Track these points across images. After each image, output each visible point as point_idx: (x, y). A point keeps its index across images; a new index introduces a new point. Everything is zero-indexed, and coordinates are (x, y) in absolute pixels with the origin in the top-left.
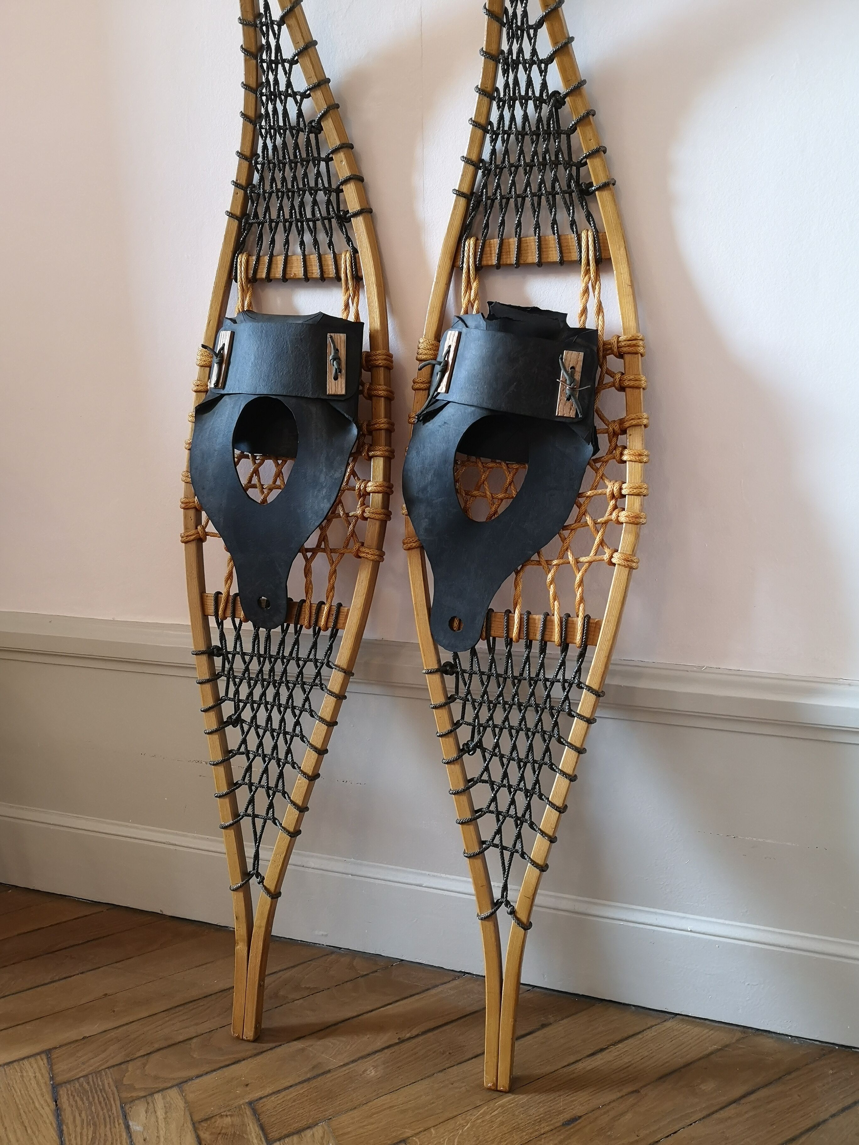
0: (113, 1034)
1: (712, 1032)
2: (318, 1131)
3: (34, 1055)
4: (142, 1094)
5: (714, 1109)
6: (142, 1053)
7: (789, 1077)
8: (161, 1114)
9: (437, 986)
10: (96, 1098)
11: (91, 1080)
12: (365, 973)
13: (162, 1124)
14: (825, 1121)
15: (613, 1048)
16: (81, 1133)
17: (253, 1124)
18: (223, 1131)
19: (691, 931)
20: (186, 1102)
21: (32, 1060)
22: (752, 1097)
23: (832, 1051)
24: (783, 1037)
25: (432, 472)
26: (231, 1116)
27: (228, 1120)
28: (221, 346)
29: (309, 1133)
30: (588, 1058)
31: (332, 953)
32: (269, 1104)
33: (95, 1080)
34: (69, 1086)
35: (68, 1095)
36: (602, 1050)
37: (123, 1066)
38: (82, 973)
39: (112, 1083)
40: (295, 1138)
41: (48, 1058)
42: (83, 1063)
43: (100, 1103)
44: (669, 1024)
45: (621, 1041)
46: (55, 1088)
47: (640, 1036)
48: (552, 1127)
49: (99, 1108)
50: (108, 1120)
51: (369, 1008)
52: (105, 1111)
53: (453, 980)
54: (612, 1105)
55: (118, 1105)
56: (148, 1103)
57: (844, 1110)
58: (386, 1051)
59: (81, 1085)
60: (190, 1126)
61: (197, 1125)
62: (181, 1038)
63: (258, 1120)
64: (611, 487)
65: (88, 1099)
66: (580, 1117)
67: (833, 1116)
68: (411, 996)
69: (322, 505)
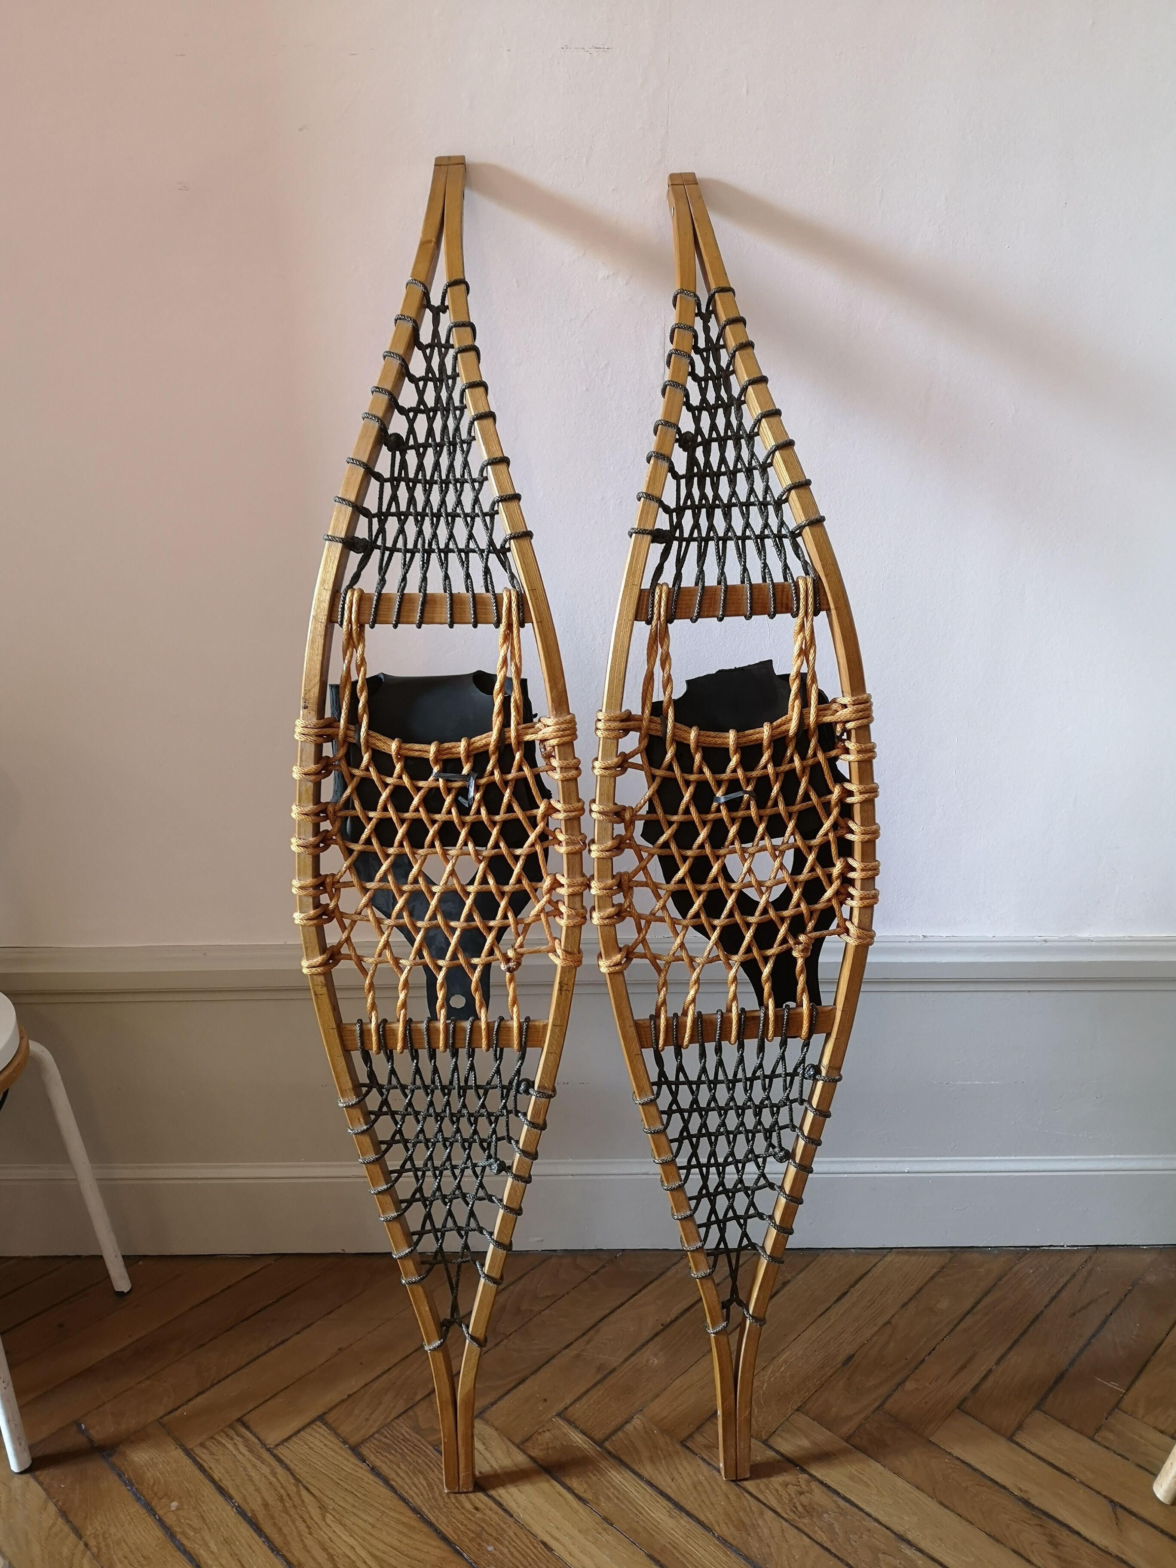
0: (376, 1385)
1: (926, 1258)
3: (307, 1426)
5: (955, 1323)
6: (418, 1398)
7: (1001, 1283)
9: (668, 1268)
10: (406, 1450)
11: (386, 1433)
12: (594, 1270)
13: (487, 1455)
14: (1042, 1312)
16: (413, 1483)
17: (574, 1432)
18: (550, 1446)
19: (908, 1172)
20: (497, 1429)
21: (308, 1430)
23: (1025, 1253)
24: (983, 1249)
26: (549, 1430)
27: (548, 1434)
29: (629, 1427)
30: (836, 1304)
31: (550, 1257)
32: (577, 1411)
33: (390, 1432)
34: (368, 1445)
35: (373, 1453)
36: (845, 1294)
37: (411, 1413)
38: (298, 1333)
39: (411, 1432)
40: (620, 1434)
41: (325, 1424)
42: (367, 1420)
43: (412, 1452)
44: (888, 1258)
45: (856, 1282)
46: (355, 1450)
47: (870, 1275)
48: (835, 1369)
49: (413, 1457)
50: (431, 1465)
51: (619, 1303)
52: (422, 1457)
54: (875, 1338)
55: (430, 1447)
57: (1053, 1299)
58: (656, 1339)
59: (379, 1441)
60: (516, 1449)
61: (521, 1446)
63: (576, 1427)
65: (396, 1451)
66: (853, 1355)
67: (1046, 1307)
68: (651, 1282)
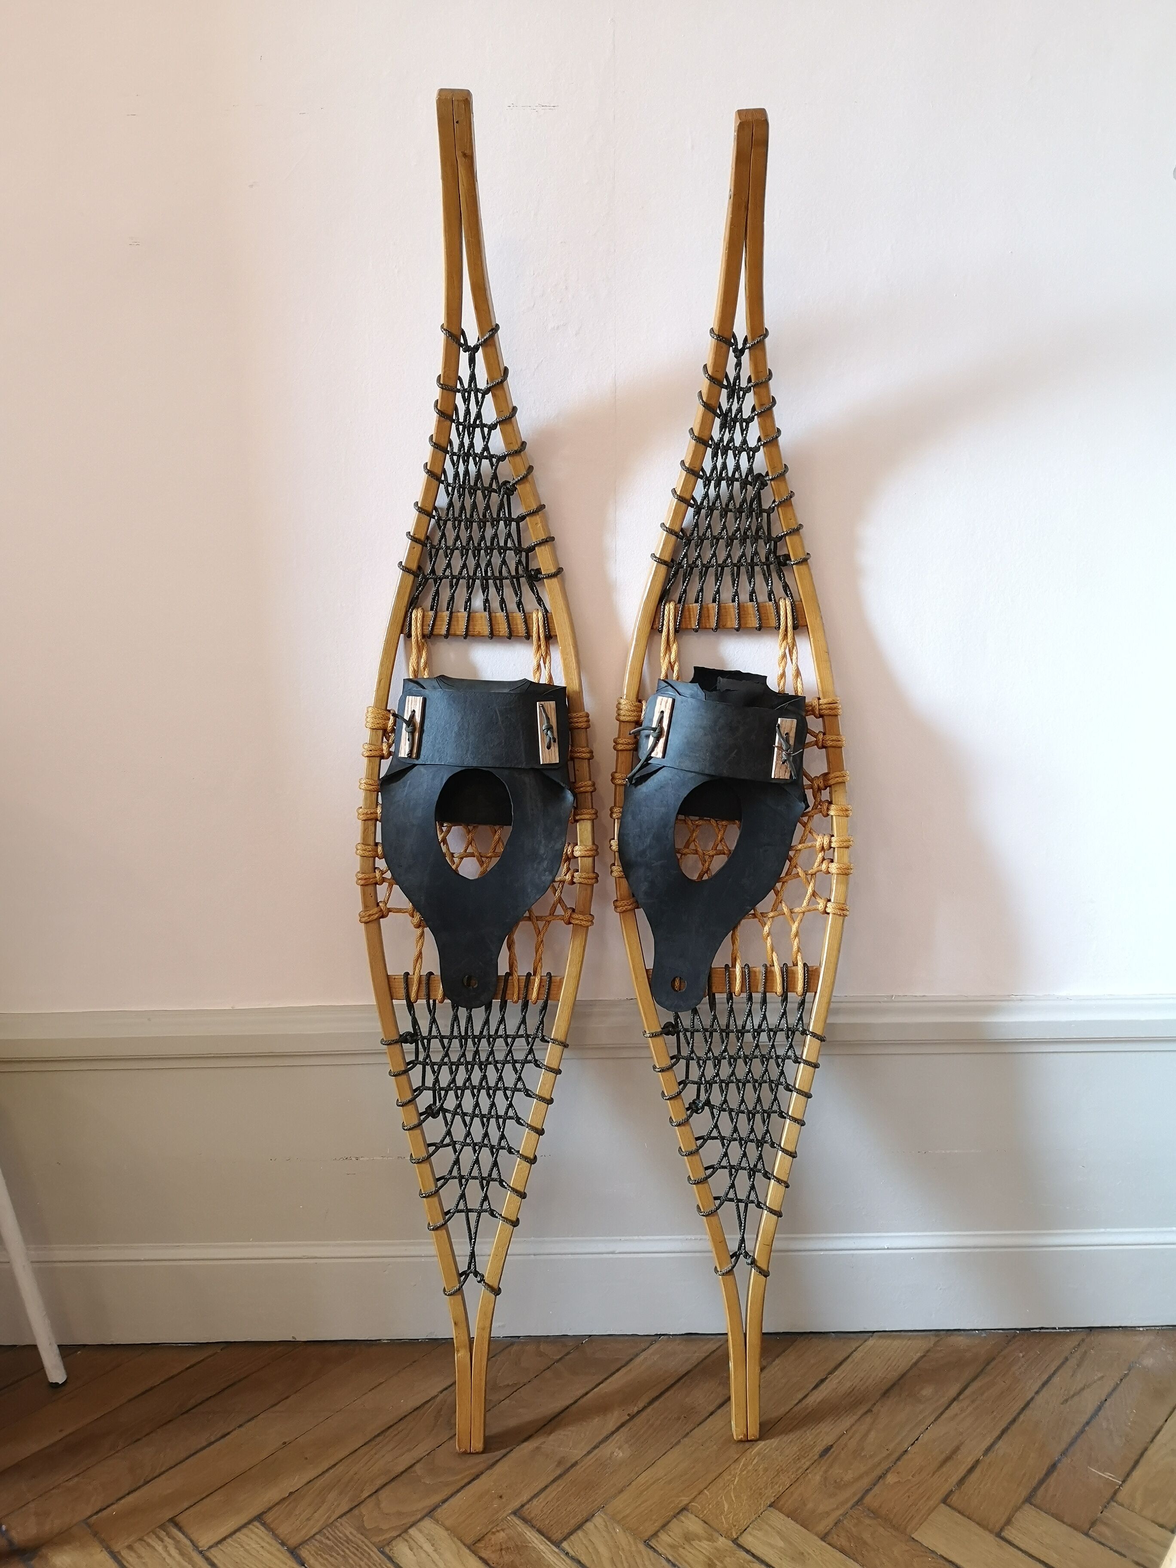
0: (320, 1482)
1: (910, 1342)
2: (598, 1520)
3: (244, 1526)
4: (395, 1534)
5: (941, 1410)
6: (366, 1494)
7: (989, 1367)
8: (427, 1547)
9: (637, 1355)
10: (347, 1551)
11: (327, 1534)
12: (559, 1357)
13: (435, 1556)
14: (1032, 1399)
15: (832, 1376)
17: (530, 1532)
18: (504, 1547)
19: (888, 1249)
20: (447, 1529)
21: (245, 1531)
22: (967, 1392)
23: (1014, 1337)
24: (970, 1332)
25: (651, 835)
26: (503, 1530)
27: (502, 1534)
28: (410, 713)
29: (589, 1525)
30: (814, 1391)
31: (512, 1344)
32: (536, 1508)
33: (333, 1533)
34: (307, 1547)
35: (313, 1555)
36: (822, 1381)
37: (356, 1512)
38: (240, 1426)
39: (355, 1532)
40: (580, 1533)
41: (264, 1524)
42: (308, 1519)
43: (355, 1555)
44: (871, 1342)
45: (836, 1368)
46: (294, 1552)
47: (850, 1360)
48: (812, 1461)
49: (356, 1558)
50: (374, 1567)
51: (584, 1391)
52: (365, 1560)
53: (652, 1344)
54: (854, 1428)
55: (375, 1550)
56: (407, 1541)
57: (1044, 1385)
58: (622, 1430)
60: (467, 1551)
61: (473, 1548)
62: (401, 1468)
63: (533, 1526)
64: (820, 840)
65: (338, 1554)
66: (832, 1446)
67: (1037, 1393)
68: (618, 1370)
69: (543, 878)
